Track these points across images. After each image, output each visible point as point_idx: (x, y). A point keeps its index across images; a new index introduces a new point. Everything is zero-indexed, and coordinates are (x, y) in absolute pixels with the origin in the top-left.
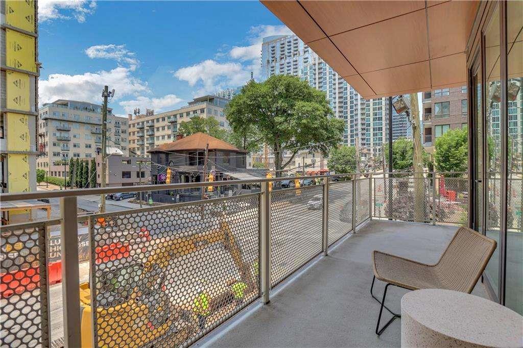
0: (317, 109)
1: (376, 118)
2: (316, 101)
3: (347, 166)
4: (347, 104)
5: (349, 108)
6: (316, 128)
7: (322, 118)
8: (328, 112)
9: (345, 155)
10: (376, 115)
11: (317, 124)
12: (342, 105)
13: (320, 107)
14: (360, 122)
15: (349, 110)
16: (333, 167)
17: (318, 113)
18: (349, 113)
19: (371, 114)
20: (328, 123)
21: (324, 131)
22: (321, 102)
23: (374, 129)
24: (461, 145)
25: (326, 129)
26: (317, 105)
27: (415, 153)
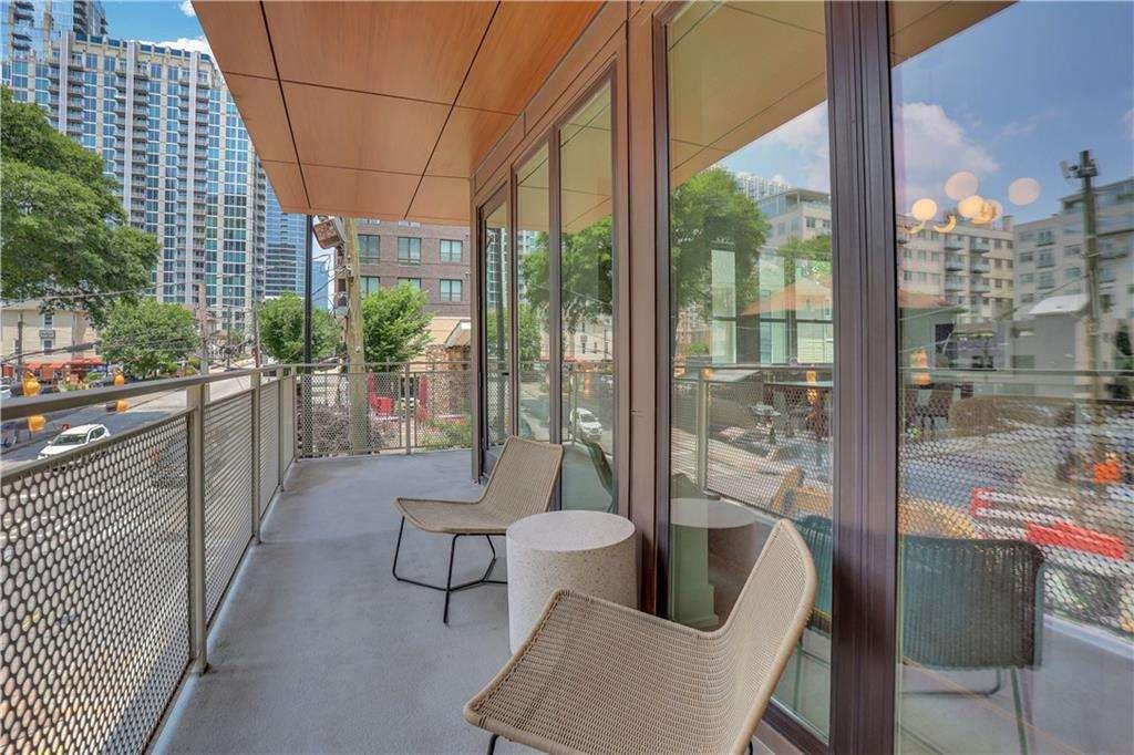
0: (77, 197)
1: (232, 243)
2: (73, 173)
3: (160, 351)
4: (156, 196)
5: (161, 207)
6: (70, 245)
7: (93, 221)
8: (110, 208)
9: (151, 324)
10: (231, 237)
11: (74, 235)
12: (143, 196)
13: (86, 191)
14: (190, 245)
15: (161, 213)
16: (115, 352)
17: (80, 206)
18: (161, 219)
19: (220, 233)
20: (111, 237)
21: (96, 256)
22: (87, 179)
23: (225, 268)
24: (399, 315)
25: (105, 253)
26: (77, 185)
27: (351, 327)
